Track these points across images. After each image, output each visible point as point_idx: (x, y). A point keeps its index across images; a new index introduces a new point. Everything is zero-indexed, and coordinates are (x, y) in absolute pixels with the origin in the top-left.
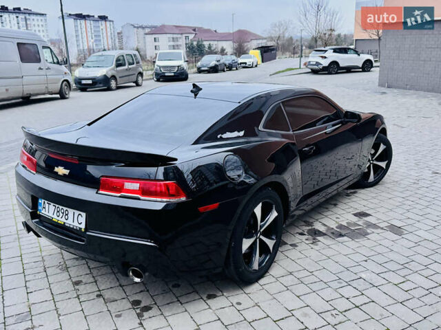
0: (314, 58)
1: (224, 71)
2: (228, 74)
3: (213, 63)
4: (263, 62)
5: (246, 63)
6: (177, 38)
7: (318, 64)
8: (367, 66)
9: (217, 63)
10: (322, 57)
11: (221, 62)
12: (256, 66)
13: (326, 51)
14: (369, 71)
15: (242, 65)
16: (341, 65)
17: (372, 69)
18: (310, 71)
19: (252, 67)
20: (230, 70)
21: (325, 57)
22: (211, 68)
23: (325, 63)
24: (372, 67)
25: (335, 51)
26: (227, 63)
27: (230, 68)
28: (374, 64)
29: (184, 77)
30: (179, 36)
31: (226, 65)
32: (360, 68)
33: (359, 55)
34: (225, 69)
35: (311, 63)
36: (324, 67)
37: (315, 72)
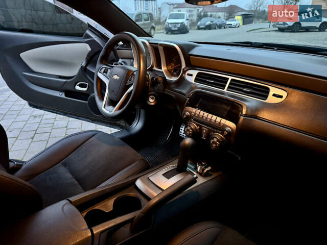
2: (218, 31)
3: (208, 23)
4: (244, 24)
5: (231, 25)
6: (192, 10)
7: (284, 24)
9: (211, 23)
11: (214, 22)
12: (238, 27)
14: (324, 31)
16: (304, 25)
18: (277, 29)
19: (235, 27)
20: (220, 28)
22: (206, 26)
26: (218, 23)
32: (317, 28)
34: (217, 28)
35: (279, 23)
36: (289, 27)
37: (281, 30)
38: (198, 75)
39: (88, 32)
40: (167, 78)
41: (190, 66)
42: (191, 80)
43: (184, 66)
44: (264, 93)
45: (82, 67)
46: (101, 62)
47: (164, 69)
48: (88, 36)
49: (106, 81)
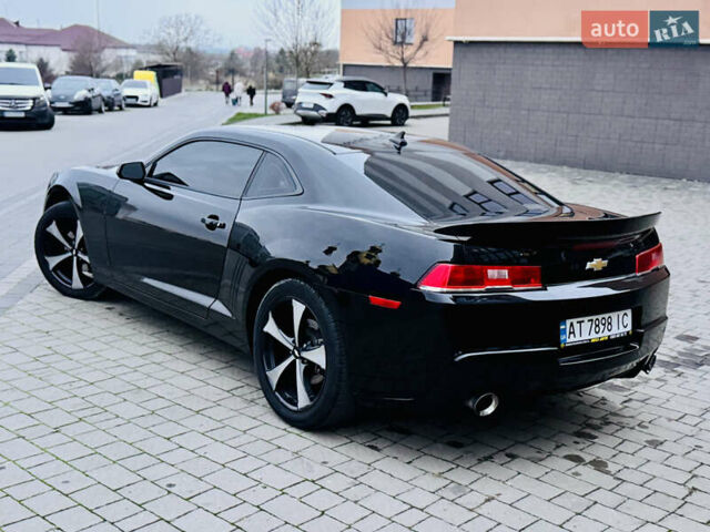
0: (308, 96)
1: (100, 111)
2: (107, 118)
3: (80, 95)
4: (162, 96)
5: (136, 98)
7: (317, 107)
8: (400, 116)
9: (90, 95)
10: (326, 95)
11: (96, 92)
12: (156, 104)
13: (331, 84)
14: (403, 125)
15: (129, 101)
16: (359, 111)
17: (408, 122)
18: (300, 119)
19: (149, 106)
20: (110, 109)
21: (331, 96)
22: (77, 104)
23: (331, 107)
24: (407, 117)
25: (348, 85)
26: (106, 94)
27: (111, 105)
28: (412, 112)
29: (46, 121)
31: (103, 100)
32: (387, 119)
33: (386, 94)
34: (103, 109)
35: (304, 105)
36: (329, 115)
37: (308, 121)
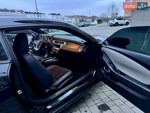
2: (87, 27)
4: (98, 24)
6: (77, 19)
14: (128, 25)
16: (119, 23)
19: (94, 25)
21: (114, 21)
22: (82, 26)
25: (117, 19)
26: (87, 24)
30: (78, 18)
32: (125, 24)
35: (110, 23)
36: (114, 24)
38: (55, 41)
39: (32, 33)
40: (49, 42)
41: (53, 40)
42: (54, 42)
43: (52, 40)
44: (63, 43)
45: (31, 42)
46: (35, 40)
47: (49, 40)
48: (32, 34)
49: (36, 44)
